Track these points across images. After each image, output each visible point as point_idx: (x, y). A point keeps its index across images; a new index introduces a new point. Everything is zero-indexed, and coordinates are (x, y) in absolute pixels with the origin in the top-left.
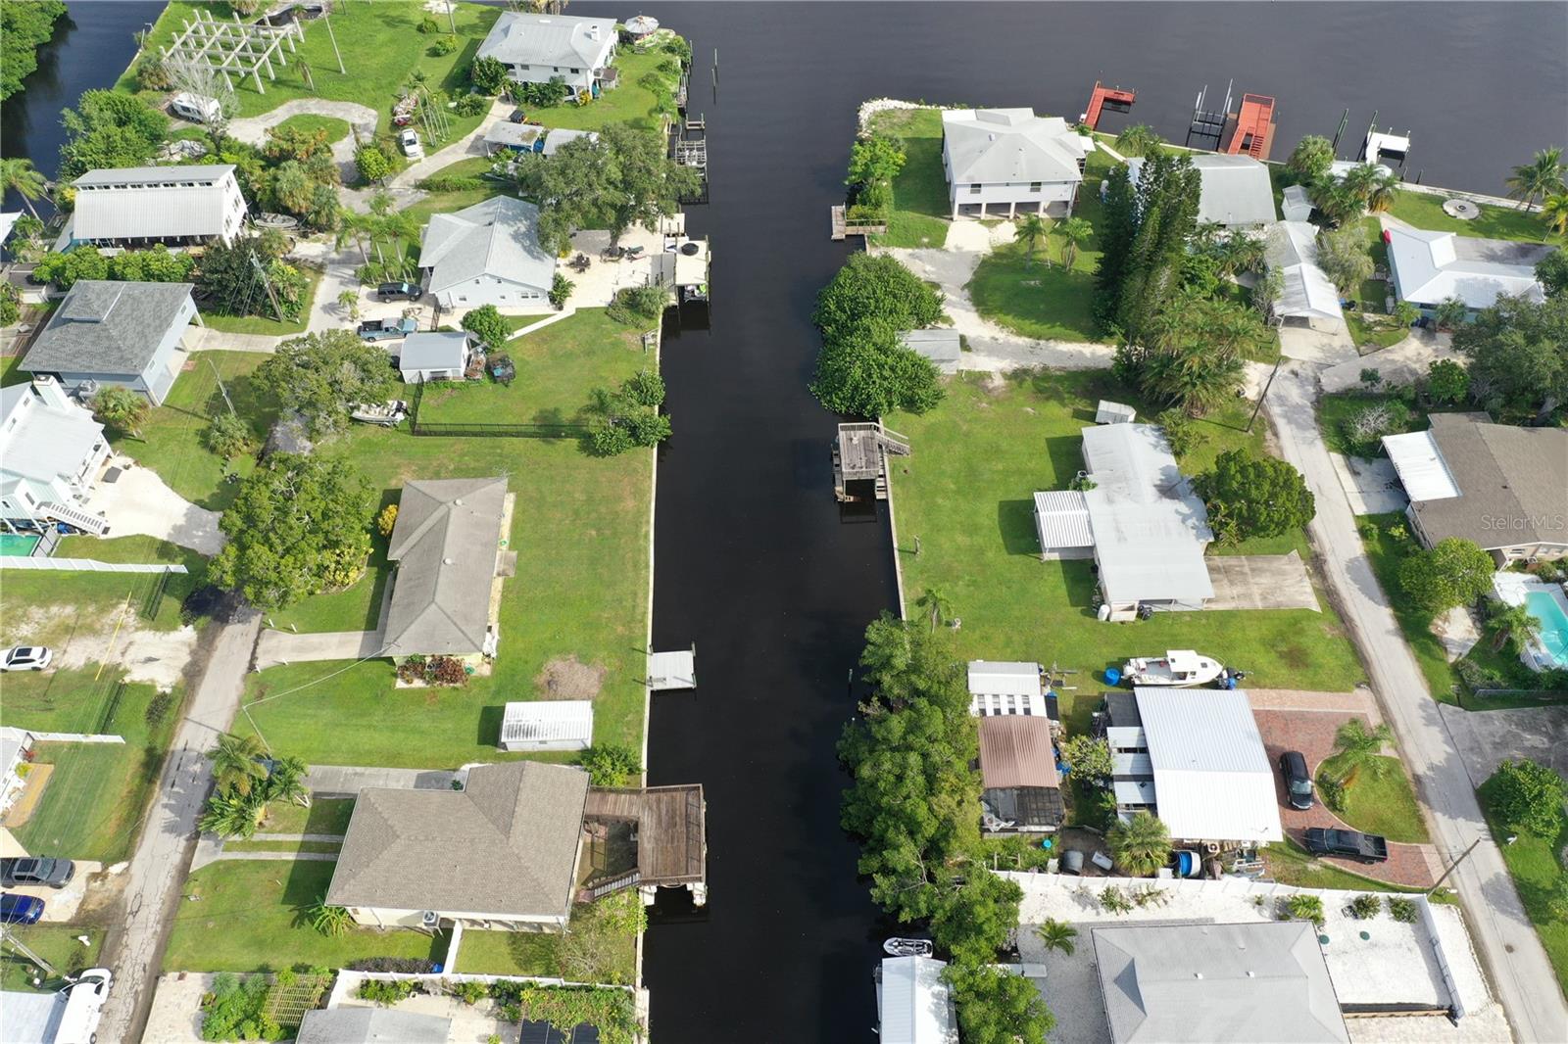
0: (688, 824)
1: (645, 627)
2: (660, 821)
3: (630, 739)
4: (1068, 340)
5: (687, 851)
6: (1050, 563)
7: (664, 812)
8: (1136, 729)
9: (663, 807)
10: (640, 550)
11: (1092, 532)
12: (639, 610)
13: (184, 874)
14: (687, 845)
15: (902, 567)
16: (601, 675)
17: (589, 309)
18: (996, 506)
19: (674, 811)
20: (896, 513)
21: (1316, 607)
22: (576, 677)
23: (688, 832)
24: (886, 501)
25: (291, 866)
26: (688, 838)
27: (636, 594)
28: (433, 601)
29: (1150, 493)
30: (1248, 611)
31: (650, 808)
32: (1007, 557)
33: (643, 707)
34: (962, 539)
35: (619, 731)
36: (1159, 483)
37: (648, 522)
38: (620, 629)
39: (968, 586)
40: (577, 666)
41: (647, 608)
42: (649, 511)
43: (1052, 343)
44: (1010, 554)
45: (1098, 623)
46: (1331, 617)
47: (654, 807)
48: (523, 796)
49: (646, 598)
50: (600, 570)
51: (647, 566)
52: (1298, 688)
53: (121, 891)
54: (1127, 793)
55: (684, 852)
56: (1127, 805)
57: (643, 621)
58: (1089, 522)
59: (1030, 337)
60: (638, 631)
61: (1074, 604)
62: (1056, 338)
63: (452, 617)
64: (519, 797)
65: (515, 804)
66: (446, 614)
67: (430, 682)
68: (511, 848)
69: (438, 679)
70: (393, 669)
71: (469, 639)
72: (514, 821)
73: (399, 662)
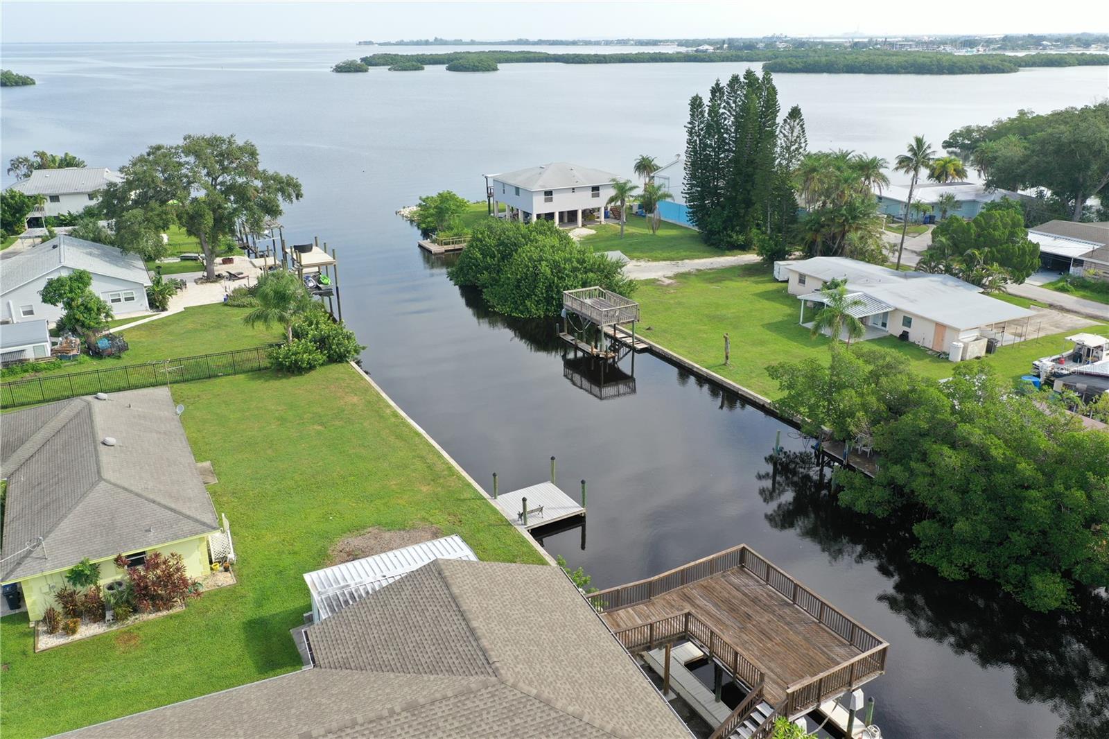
1: (460, 479)
4: (699, 258)
5: (806, 639)
9: (701, 602)
10: (396, 426)
11: (881, 302)
12: (439, 468)
14: (798, 633)
15: (722, 375)
17: (200, 306)
18: (761, 328)
19: (727, 602)
21: (1103, 324)
24: (650, 348)
28: (101, 478)
29: (894, 279)
34: (759, 350)
37: (389, 407)
38: (425, 488)
40: (388, 534)
41: (448, 464)
43: (689, 261)
49: (441, 457)
51: (418, 435)
57: (453, 476)
59: (664, 260)
61: (920, 359)
63: (145, 494)
64: (464, 607)
65: (464, 619)
66: (131, 492)
67: (117, 618)
68: (514, 686)
69: (136, 611)
70: (22, 627)
71: (189, 517)
72: (485, 643)
73: (37, 602)
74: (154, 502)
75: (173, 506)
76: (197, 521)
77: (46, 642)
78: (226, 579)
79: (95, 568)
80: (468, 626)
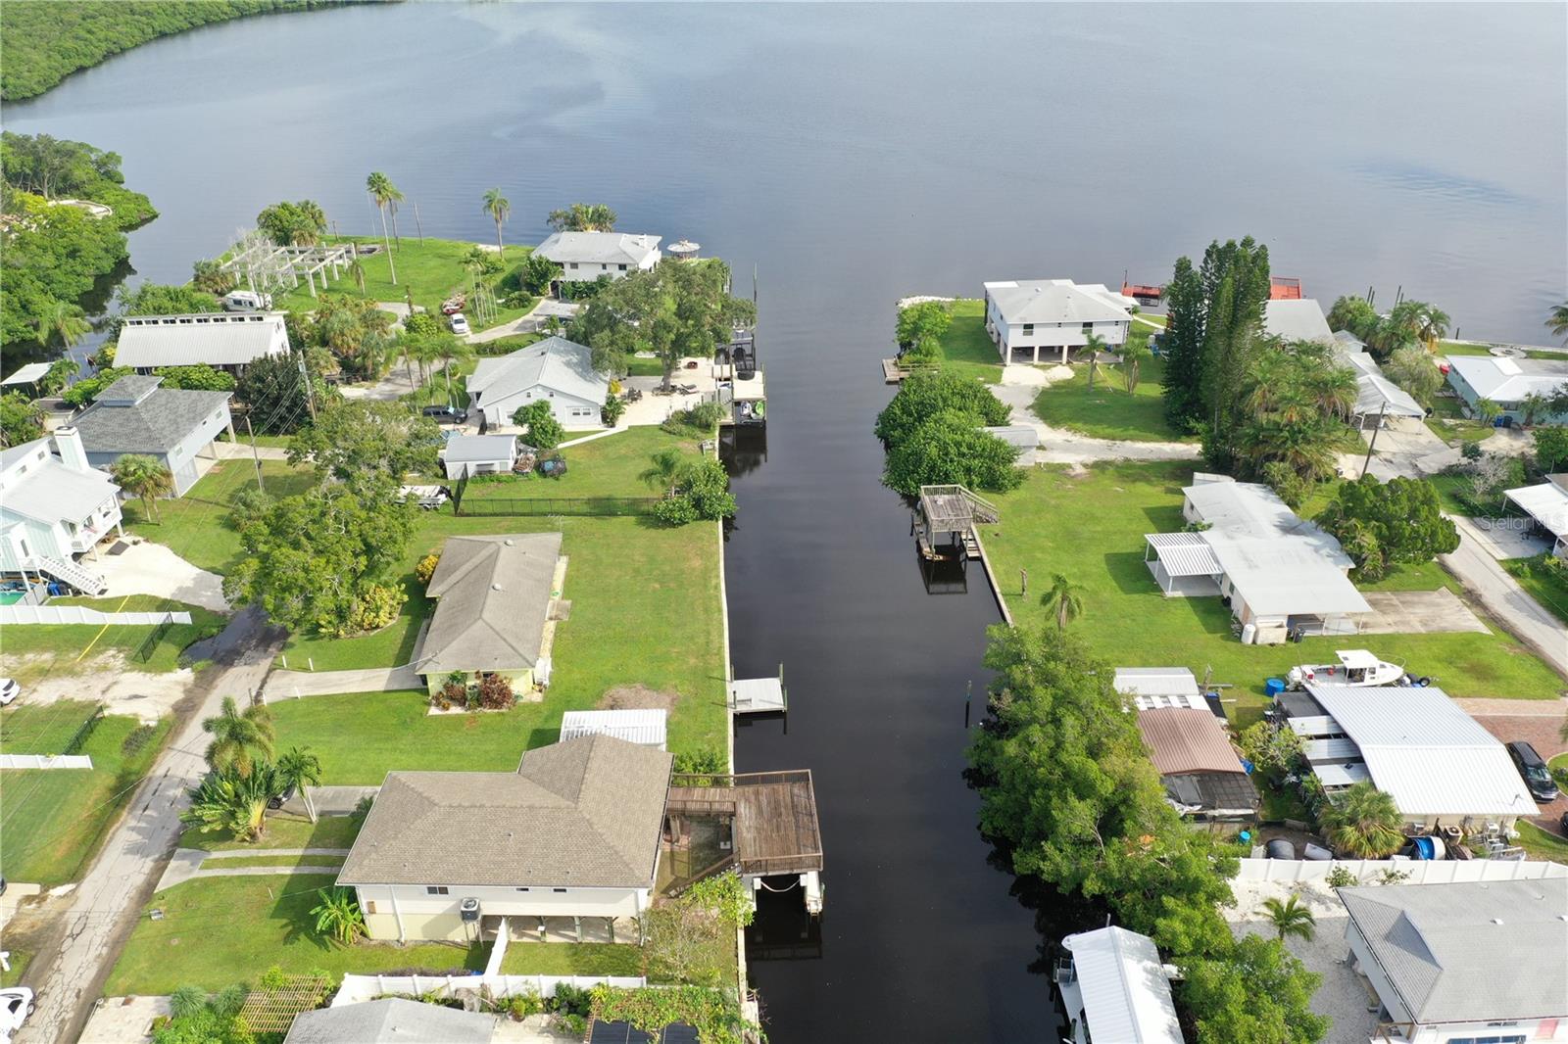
0: (796, 814)
4: (1144, 440)
5: (798, 839)
6: (1174, 600)
7: (765, 804)
8: (1324, 718)
9: (763, 802)
10: (710, 598)
12: (714, 645)
13: (147, 893)
14: (797, 834)
16: (673, 700)
17: (642, 427)
18: (1102, 558)
19: (777, 802)
20: (993, 566)
21: (1487, 632)
22: (644, 701)
23: (797, 821)
24: (980, 558)
25: (286, 880)
26: (797, 827)
27: (709, 633)
28: (480, 617)
29: (1272, 532)
30: (1410, 634)
31: (747, 801)
32: (1124, 596)
33: (725, 728)
35: (699, 747)
36: (1277, 524)
37: (718, 576)
38: (692, 661)
39: (1087, 619)
40: (647, 693)
41: (722, 643)
43: (1128, 443)
44: (1127, 594)
45: (1244, 647)
46: (1503, 636)
47: (753, 798)
49: (721, 635)
50: (666, 614)
51: (720, 610)
52: (1493, 697)
53: (62, 913)
55: (794, 841)
56: (1334, 785)
57: (719, 654)
58: (1213, 554)
59: (1104, 438)
60: (714, 661)
61: (1211, 631)
62: (1132, 439)
63: (501, 633)
65: (584, 772)
66: (494, 630)
67: (470, 708)
68: (581, 812)
69: (481, 705)
70: (425, 699)
71: (521, 655)
72: (583, 787)
73: (434, 686)
74: (505, 640)
75: (514, 645)
76: (525, 659)
77: (434, 711)
78: (537, 697)
79: (465, 676)
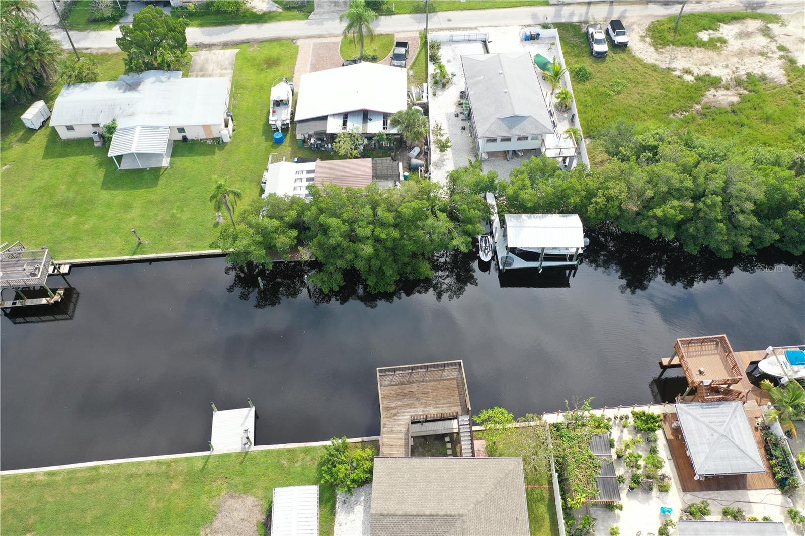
0: (409, 382)
1: (175, 461)
2: (410, 406)
3: (309, 458)
5: (434, 381)
6: (171, 163)
7: (400, 403)
8: (329, 118)
9: (393, 405)
10: (71, 479)
11: (158, 127)
12: (154, 469)
14: (430, 381)
15: (152, 253)
16: (232, 497)
18: (104, 191)
19: (398, 395)
20: (90, 257)
21: (237, 50)
22: (231, 523)
23: (418, 381)
24: (73, 266)
26: (423, 381)
27: (132, 475)
29: (130, 95)
30: (234, 76)
31: (396, 415)
32: (158, 188)
33: (273, 451)
34: (135, 213)
35: (299, 469)
36: (122, 90)
37: (32, 475)
38: (174, 486)
39: (182, 211)
40: (217, 524)
41: (152, 462)
42: (16, 476)
44: (156, 186)
45: (231, 143)
46: (244, 46)
47: (394, 411)
48: (413, 510)
49: (139, 463)
50: (88, 520)
51: (95, 468)
52: (294, 64)
54: (375, 127)
55: (436, 383)
56: (384, 128)
57: (168, 464)
58: (147, 127)
61: (214, 153)
64: (415, 513)
65: (422, 516)
68: (469, 511)
72: (441, 513)
80: (427, 516)
